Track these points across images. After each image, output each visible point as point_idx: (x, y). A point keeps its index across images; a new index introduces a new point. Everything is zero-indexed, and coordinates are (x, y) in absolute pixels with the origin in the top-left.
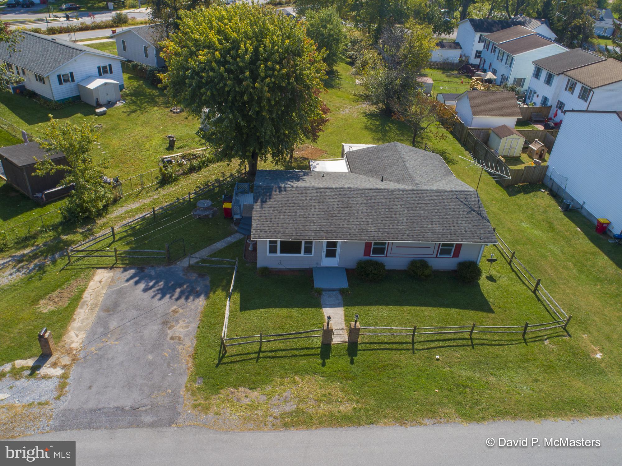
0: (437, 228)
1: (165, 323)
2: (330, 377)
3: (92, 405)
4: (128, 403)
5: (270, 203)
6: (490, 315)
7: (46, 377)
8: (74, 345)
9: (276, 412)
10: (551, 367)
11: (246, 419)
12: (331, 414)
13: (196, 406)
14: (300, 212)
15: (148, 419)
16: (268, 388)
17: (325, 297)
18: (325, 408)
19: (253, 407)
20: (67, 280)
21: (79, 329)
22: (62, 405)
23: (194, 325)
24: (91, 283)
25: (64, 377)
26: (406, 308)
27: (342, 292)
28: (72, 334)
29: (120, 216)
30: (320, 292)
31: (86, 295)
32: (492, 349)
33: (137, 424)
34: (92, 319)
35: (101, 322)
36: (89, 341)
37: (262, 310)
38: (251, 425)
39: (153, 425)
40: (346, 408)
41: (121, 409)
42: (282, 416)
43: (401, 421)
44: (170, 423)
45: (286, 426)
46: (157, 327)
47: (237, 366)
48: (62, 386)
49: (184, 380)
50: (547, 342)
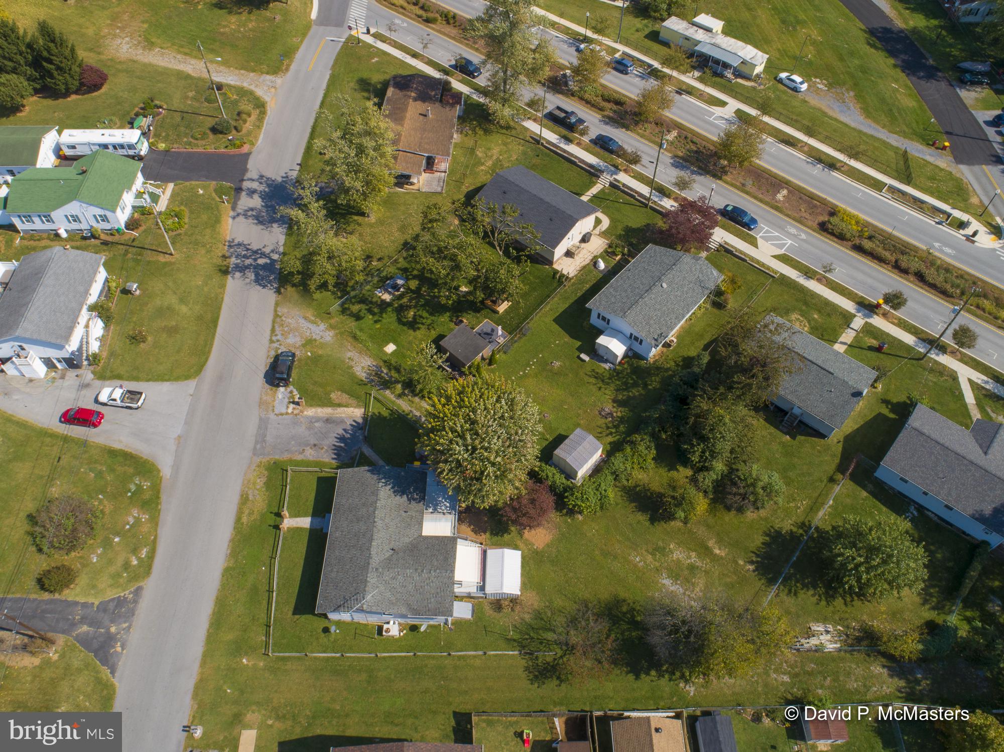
0: (333, 575)
1: (315, 445)
2: (263, 516)
3: (269, 426)
4: (268, 438)
5: (369, 474)
6: (290, 613)
7: (288, 407)
8: (305, 413)
9: (250, 492)
10: (245, 631)
11: (249, 481)
12: (242, 513)
13: (261, 462)
14: (356, 493)
15: (258, 446)
16: (264, 489)
17: (319, 519)
18: (247, 512)
19: (254, 484)
20: (357, 398)
21: (316, 412)
22: (272, 416)
23: (311, 458)
24: (352, 409)
25: (287, 413)
26: (302, 562)
27: (322, 529)
28: (313, 410)
29: (421, 407)
30: (324, 517)
31: (342, 409)
32: (265, 602)
33: (257, 442)
34: (321, 415)
35: (318, 420)
36: (307, 417)
37: (315, 487)
38: (246, 482)
39: (255, 448)
40: (245, 519)
41: (265, 436)
42: (247, 494)
43: (232, 541)
44: (254, 454)
45: (242, 496)
46: (313, 441)
47: (280, 477)
48: (282, 414)
49: (277, 457)
50: (264, 638)
